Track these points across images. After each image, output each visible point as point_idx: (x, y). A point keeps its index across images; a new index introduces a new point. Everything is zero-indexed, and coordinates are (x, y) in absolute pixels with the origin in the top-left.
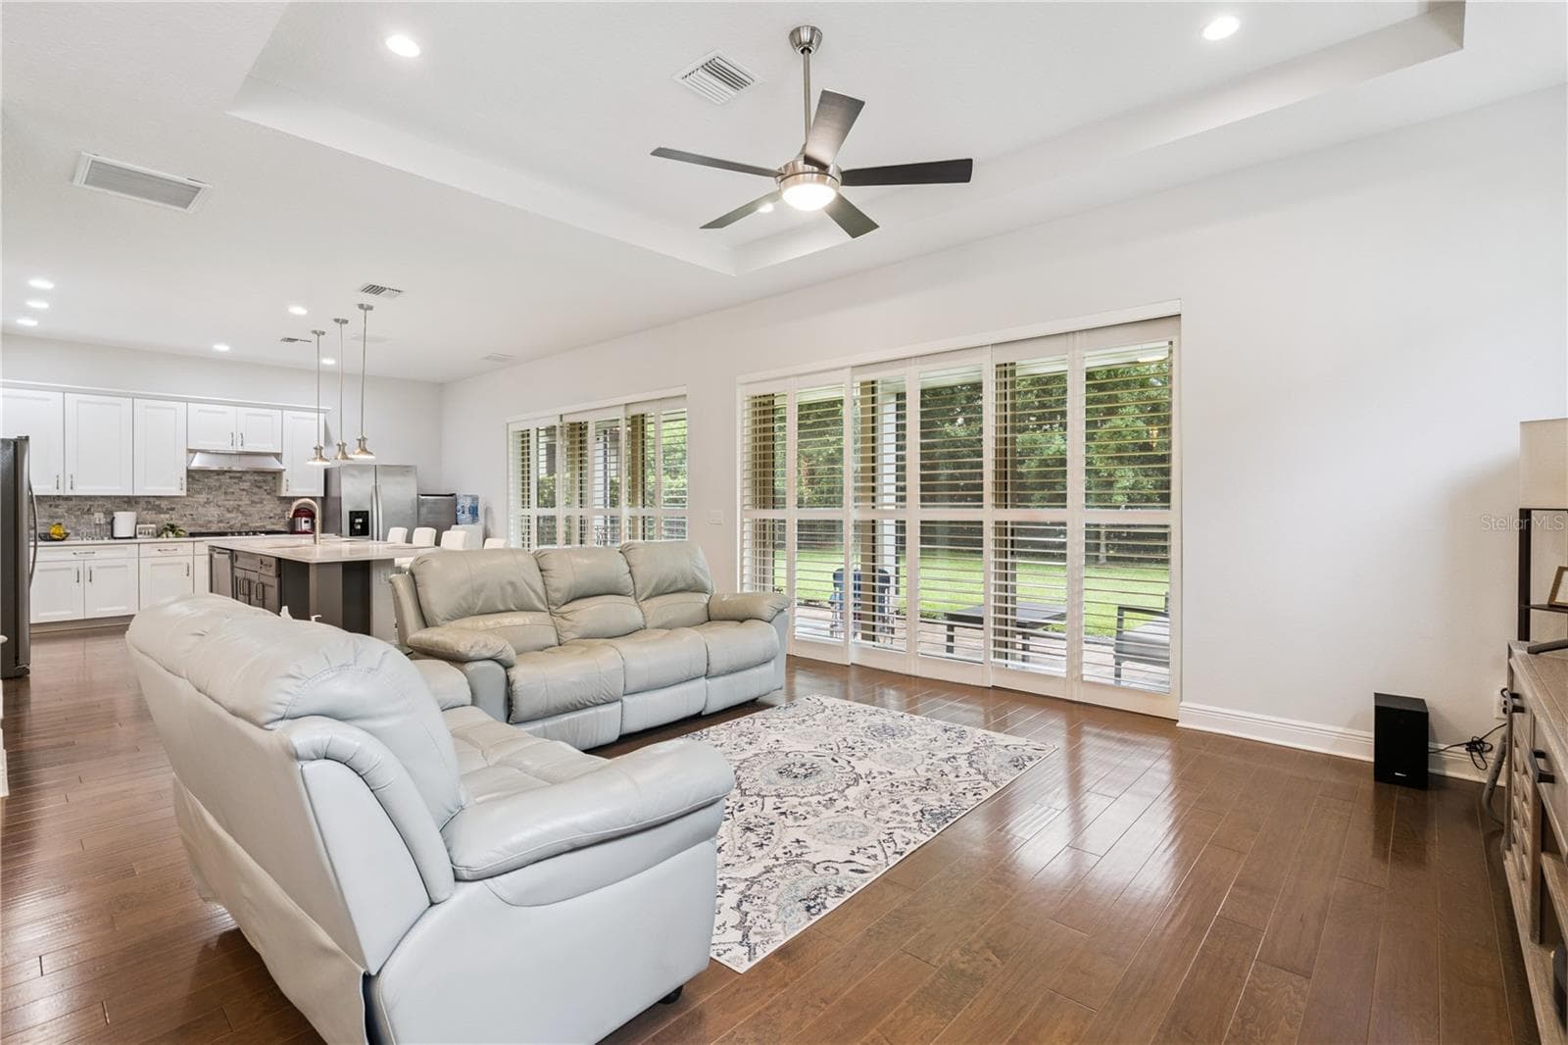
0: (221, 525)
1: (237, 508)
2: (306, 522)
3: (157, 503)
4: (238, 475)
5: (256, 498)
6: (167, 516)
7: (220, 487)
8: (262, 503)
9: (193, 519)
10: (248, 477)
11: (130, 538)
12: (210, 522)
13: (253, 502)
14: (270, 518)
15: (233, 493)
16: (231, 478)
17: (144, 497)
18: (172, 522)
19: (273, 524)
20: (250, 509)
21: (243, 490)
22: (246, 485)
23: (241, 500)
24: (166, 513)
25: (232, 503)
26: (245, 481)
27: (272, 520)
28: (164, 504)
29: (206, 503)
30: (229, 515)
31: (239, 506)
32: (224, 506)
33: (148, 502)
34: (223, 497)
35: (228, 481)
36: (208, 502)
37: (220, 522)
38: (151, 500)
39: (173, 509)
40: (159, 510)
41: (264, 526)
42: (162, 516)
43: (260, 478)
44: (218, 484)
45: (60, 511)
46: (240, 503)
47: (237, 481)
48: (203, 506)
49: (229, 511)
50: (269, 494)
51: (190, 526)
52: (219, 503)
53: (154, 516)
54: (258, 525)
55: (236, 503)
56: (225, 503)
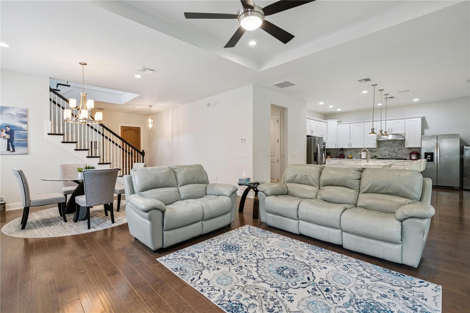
0: (389, 156)
1: (394, 151)
2: (414, 156)
3: (372, 150)
4: (394, 141)
5: (400, 148)
6: (375, 153)
7: (389, 145)
8: (402, 150)
9: (381, 154)
10: (397, 141)
11: (365, 159)
12: (386, 155)
15: (393, 147)
16: (392, 142)
17: (369, 148)
18: (375, 155)
19: (405, 156)
20: (398, 152)
21: (396, 146)
22: (397, 144)
23: (395, 149)
24: (374, 152)
25: (392, 150)
26: (396, 143)
27: (405, 155)
28: (374, 150)
30: (391, 153)
31: (395, 151)
32: (390, 151)
33: (370, 150)
34: (390, 148)
35: (391, 143)
36: (385, 150)
37: (389, 155)
38: (371, 149)
39: (376, 151)
40: (373, 152)
41: (402, 157)
42: (373, 153)
43: (401, 142)
44: (388, 144)
45: (352, 152)
46: (395, 150)
47: (394, 143)
48: (384, 151)
49: (392, 152)
50: (404, 147)
51: (380, 156)
52: (389, 150)
53: (371, 153)
54: (400, 157)
55: (394, 150)
56: (390, 150)
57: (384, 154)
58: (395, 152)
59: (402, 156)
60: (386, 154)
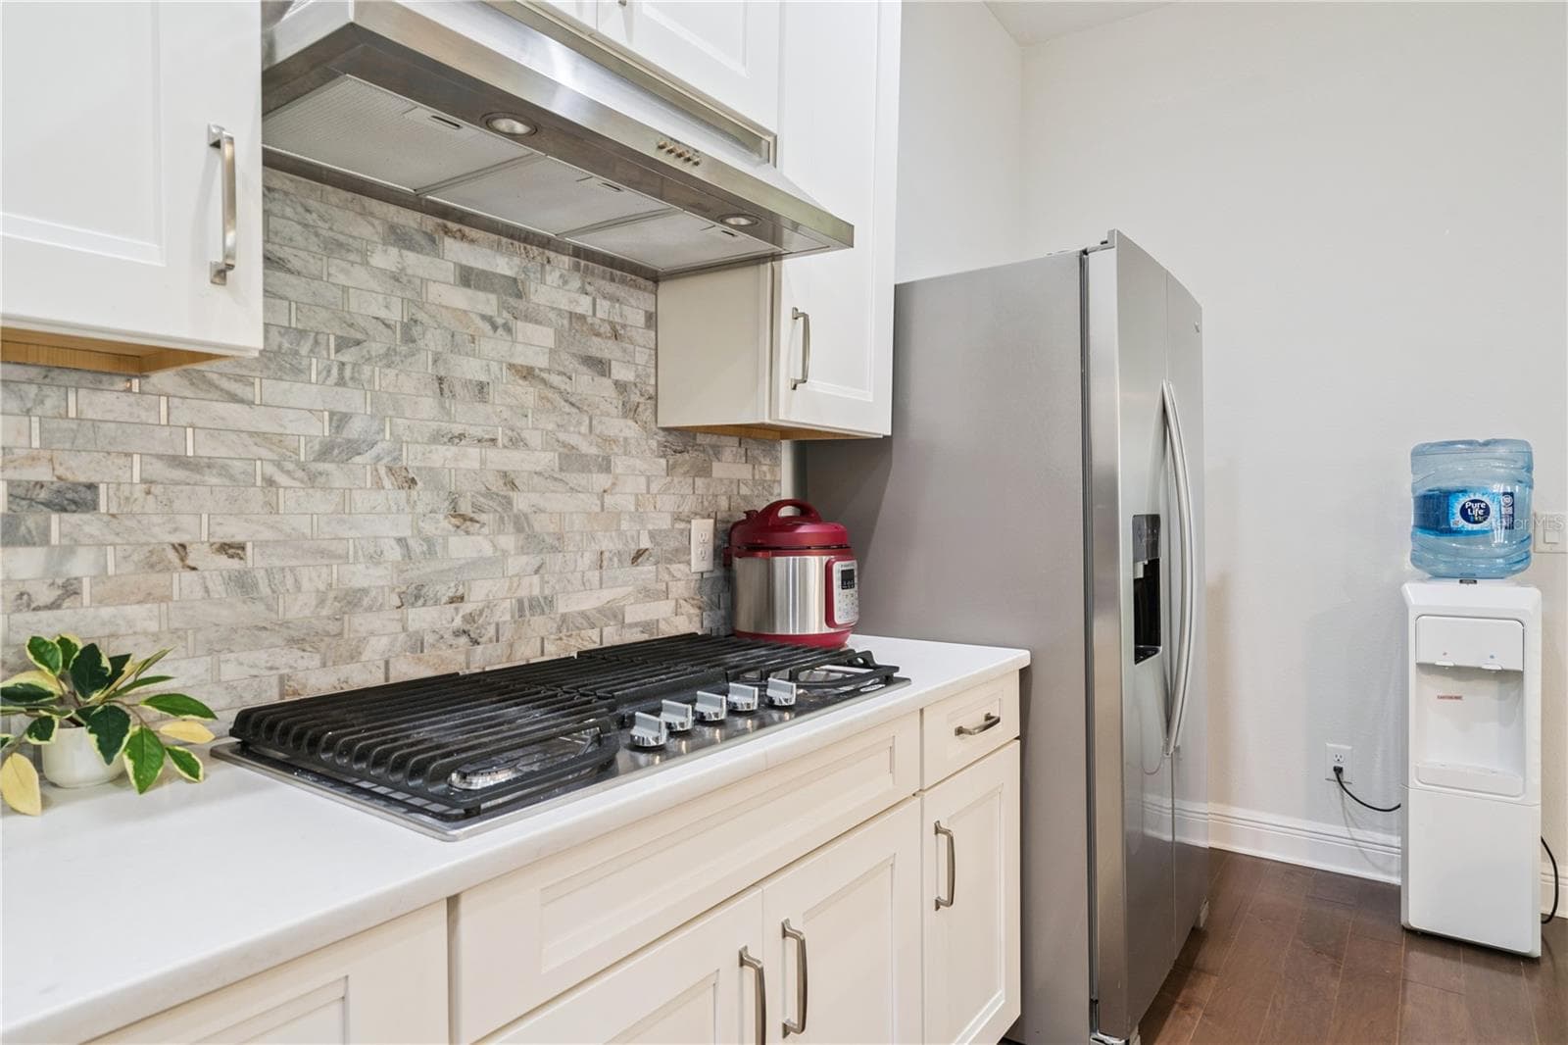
0: (421, 618)
8: (606, 466)
9: (243, 584)
12: (352, 600)
13: (571, 459)
14: (639, 556)
19: (648, 594)
21: (528, 374)
22: (535, 343)
23: (516, 442)
25: (471, 457)
27: (646, 569)
29: (325, 452)
30: (463, 547)
34: (428, 405)
36: (338, 448)
37: (414, 595)
41: (613, 613)
47: (487, 303)
48: (312, 479)
49: (463, 520)
50: (630, 411)
55: (499, 458)
56: (441, 455)
57: (314, 578)
58: (521, 524)
59: (604, 597)
60: (361, 576)
